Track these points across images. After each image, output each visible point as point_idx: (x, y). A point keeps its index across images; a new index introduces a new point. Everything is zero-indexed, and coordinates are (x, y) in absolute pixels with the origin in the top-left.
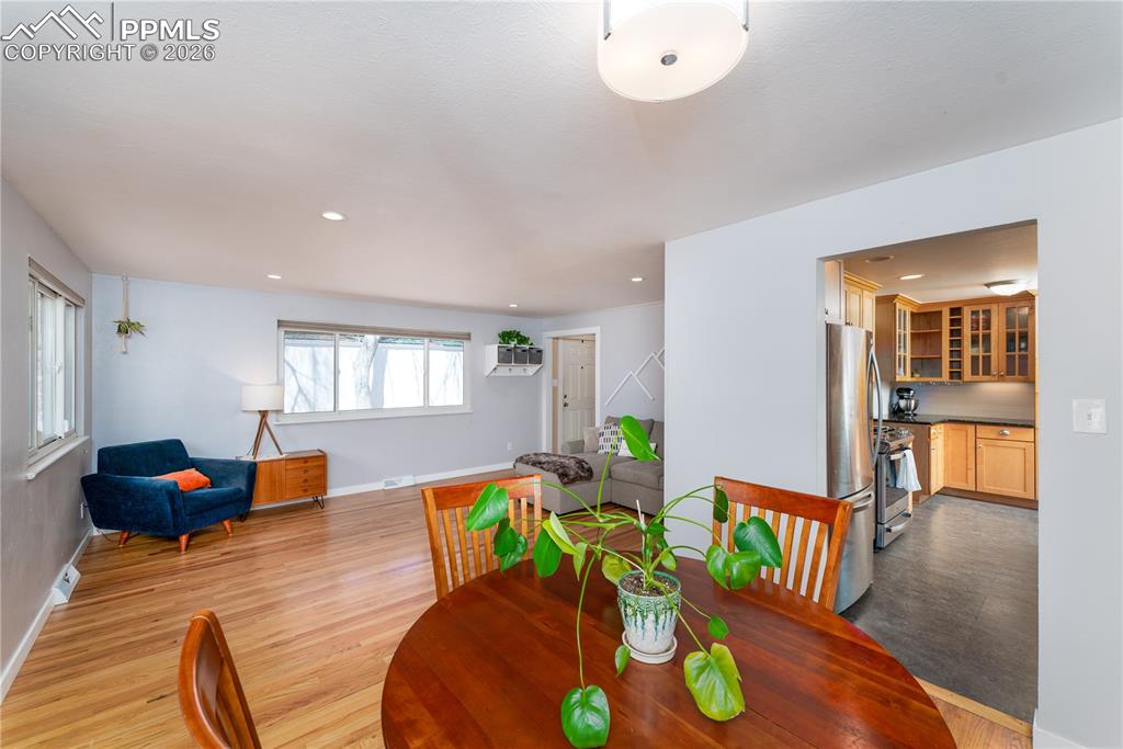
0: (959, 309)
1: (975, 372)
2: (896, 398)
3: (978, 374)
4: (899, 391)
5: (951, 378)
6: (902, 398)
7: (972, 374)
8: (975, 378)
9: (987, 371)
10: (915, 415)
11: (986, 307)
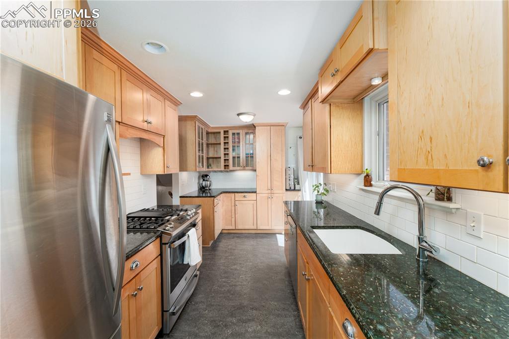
0: (227, 131)
1: (234, 165)
2: (201, 180)
3: (235, 167)
4: (203, 176)
5: (225, 168)
6: (204, 180)
7: (233, 166)
8: (234, 168)
9: (239, 165)
10: (210, 190)
11: (238, 131)
